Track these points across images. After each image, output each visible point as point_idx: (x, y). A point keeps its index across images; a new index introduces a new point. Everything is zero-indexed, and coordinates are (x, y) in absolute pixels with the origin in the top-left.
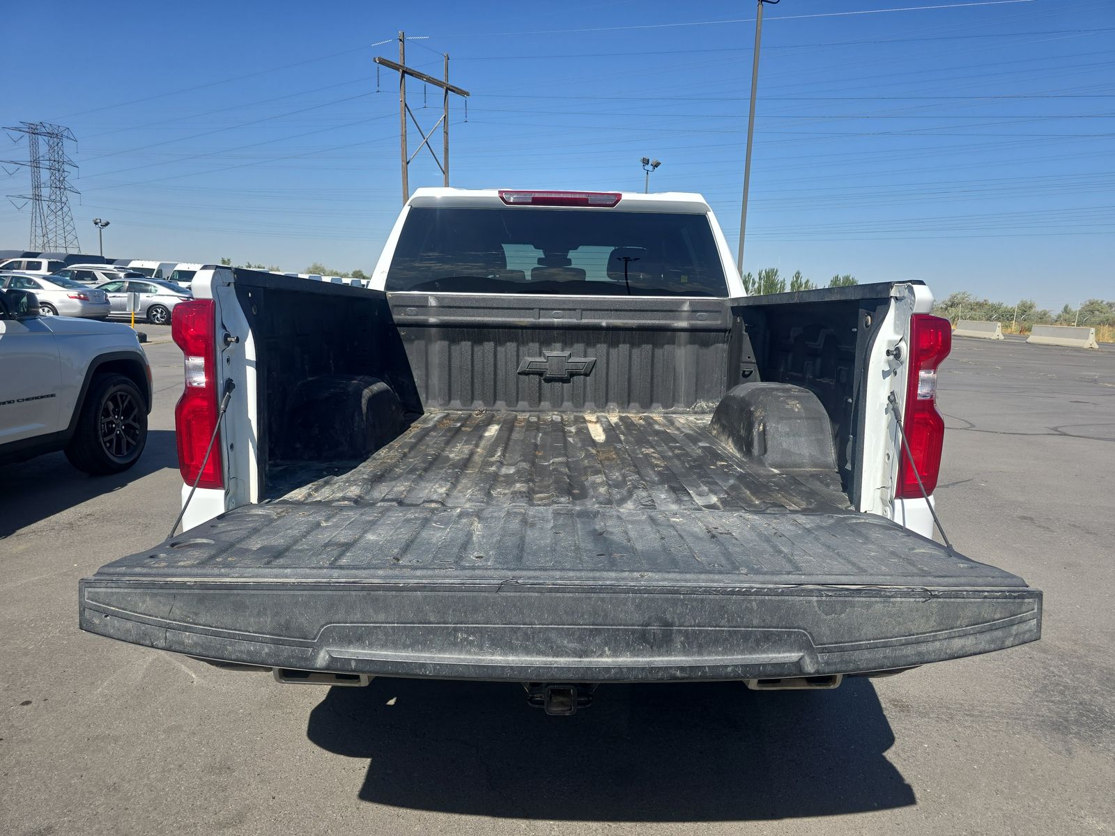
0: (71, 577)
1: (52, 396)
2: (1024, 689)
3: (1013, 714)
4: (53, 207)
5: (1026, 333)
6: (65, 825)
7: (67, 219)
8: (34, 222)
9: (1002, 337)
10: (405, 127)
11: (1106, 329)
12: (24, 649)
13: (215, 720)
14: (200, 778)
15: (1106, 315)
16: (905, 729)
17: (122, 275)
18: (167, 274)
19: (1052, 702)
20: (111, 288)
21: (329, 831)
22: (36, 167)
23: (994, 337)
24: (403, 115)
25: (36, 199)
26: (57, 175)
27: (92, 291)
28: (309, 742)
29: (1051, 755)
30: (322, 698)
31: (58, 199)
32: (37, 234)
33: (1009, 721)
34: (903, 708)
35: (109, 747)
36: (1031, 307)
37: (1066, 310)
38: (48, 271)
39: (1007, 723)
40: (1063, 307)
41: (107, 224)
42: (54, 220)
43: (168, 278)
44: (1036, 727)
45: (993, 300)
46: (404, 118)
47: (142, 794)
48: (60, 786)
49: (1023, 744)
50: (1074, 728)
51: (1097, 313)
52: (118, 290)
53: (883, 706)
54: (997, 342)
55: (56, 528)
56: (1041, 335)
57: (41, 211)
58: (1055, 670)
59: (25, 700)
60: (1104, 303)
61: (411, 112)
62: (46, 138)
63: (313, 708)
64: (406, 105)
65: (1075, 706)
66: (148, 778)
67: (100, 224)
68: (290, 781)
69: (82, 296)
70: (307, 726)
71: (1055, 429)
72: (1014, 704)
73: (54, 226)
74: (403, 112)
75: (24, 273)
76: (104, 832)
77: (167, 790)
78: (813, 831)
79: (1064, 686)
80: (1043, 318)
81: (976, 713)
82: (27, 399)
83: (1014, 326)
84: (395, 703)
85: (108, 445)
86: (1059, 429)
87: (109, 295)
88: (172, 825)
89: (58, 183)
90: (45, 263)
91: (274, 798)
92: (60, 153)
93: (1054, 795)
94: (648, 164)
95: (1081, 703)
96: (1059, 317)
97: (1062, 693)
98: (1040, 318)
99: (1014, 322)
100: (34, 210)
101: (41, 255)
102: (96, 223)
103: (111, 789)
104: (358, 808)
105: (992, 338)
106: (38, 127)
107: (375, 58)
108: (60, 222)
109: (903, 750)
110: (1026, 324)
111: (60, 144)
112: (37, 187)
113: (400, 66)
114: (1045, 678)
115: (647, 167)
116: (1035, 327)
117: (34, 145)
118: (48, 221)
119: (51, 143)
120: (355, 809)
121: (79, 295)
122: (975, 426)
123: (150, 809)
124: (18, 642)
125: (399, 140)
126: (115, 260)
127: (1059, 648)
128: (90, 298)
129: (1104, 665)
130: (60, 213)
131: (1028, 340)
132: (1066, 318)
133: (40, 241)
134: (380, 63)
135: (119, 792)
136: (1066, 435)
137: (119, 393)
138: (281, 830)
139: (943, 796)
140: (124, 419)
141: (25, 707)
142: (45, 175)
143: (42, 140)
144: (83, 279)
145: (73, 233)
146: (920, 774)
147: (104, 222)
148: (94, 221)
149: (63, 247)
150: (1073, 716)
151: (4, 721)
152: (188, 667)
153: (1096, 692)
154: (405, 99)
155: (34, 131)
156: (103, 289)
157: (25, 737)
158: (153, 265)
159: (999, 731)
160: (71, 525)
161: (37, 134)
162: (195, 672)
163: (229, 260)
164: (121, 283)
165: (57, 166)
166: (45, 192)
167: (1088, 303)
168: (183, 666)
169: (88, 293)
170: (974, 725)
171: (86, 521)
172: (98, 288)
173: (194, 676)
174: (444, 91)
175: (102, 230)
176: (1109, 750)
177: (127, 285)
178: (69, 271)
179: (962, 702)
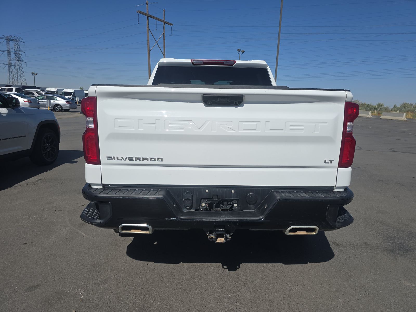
0: (36, 201)
1: (25, 136)
2: (380, 238)
3: (376, 247)
4: (16, 68)
5: (380, 115)
6: (44, 284)
7: (21, 72)
8: (9, 73)
9: (371, 116)
10: (149, 37)
11: (409, 114)
12: (22, 225)
13: (93, 249)
14: (90, 268)
15: (410, 108)
16: (338, 252)
17: (43, 93)
18: (60, 93)
19: (390, 243)
20: (40, 98)
21: (137, 286)
22: (9, 53)
23: (368, 116)
24: (148, 33)
25: (9, 65)
26: (17, 55)
27: (33, 99)
28: (128, 257)
29: (390, 260)
30: (131, 242)
31: (18, 65)
32: (10, 78)
33: (375, 249)
34: (337, 245)
35: (56, 258)
36: (382, 105)
37: (395, 106)
38: (16, 92)
39: (374, 250)
40: (394, 105)
41: (37, 74)
42: (17, 73)
43: (60, 94)
44: (384, 251)
45: (368, 103)
46: (148, 34)
47: (70, 274)
48: (40, 271)
49: (380, 257)
50: (398, 252)
51: (406, 107)
52: (42, 99)
53: (330, 244)
54: (369, 118)
55: (29, 184)
56: (385, 116)
57: (12, 69)
58: (391, 232)
59: (24, 243)
60: (409, 104)
61: (151, 32)
62: (13, 42)
63: (128, 245)
64: (149, 29)
65: (398, 244)
66: (71, 268)
67: (34, 74)
68: (122, 269)
69: (29, 101)
70: (126, 251)
71: (391, 149)
72: (376, 243)
73: (16, 75)
74: (148, 32)
75: (7, 93)
76: (58, 286)
77: (78, 272)
78: (306, 285)
79: (394, 238)
80: (386, 109)
81: (363, 246)
82: (16, 137)
83: (376, 112)
84: (157, 243)
85: (45, 155)
86: (392, 149)
87: (39, 101)
88: (81, 284)
89: (18, 59)
90: (14, 89)
91: (117, 275)
92: (18, 47)
93: (391, 273)
94: (240, 51)
95: (400, 243)
96: (392, 109)
97: (393, 240)
98: (385, 110)
99: (376, 111)
100: (9, 69)
101: (12, 86)
102: (33, 74)
103: (59, 272)
104: (147, 278)
105: (368, 117)
106: (10, 37)
107: (137, 11)
108: (19, 74)
109: (337, 259)
110: (380, 112)
111: (18, 44)
112: (10, 60)
113: (147, 14)
114: (387, 235)
115: (240, 53)
116: (384, 113)
117: (8, 44)
118: (14, 73)
119: (15, 43)
120: (145, 278)
121: (28, 101)
122: (361, 148)
123: (73, 278)
124: (19, 223)
125: (147, 42)
126: (40, 88)
127: (392, 225)
128: (32, 102)
129: (408, 230)
130: (19, 70)
131: (381, 118)
132: (395, 109)
133: (11, 81)
134: (139, 13)
135: (62, 273)
136: (395, 151)
137: (48, 136)
138: (120, 285)
139: (352, 274)
140: (50, 145)
141: (25, 245)
142: (13, 56)
143: (11, 42)
144: (29, 95)
145: (24, 77)
146: (343, 267)
147: (35, 73)
148: (32, 73)
149: (20, 83)
150: (397, 247)
151: (18, 250)
152: (82, 232)
153: (405, 239)
154: (149, 26)
155: (8, 39)
156: (37, 99)
157: (26, 255)
158: (55, 90)
159: (371, 252)
160: (34, 183)
161: (9, 40)
162: (84, 233)
163: (83, 88)
164: (43, 96)
165: (17, 52)
166: (13, 62)
167: (403, 104)
168: (80, 231)
169: (31, 100)
170: (363, 250)
171: (39, 182)
172: (35, 98)
173: (84, 234)
174: (163, 23)
175: (35, 77)
176: (410, 259)
177: (46, 97)
178: (24, 92)
179: (358, 243)
